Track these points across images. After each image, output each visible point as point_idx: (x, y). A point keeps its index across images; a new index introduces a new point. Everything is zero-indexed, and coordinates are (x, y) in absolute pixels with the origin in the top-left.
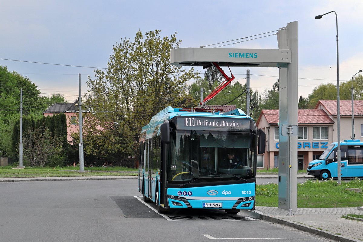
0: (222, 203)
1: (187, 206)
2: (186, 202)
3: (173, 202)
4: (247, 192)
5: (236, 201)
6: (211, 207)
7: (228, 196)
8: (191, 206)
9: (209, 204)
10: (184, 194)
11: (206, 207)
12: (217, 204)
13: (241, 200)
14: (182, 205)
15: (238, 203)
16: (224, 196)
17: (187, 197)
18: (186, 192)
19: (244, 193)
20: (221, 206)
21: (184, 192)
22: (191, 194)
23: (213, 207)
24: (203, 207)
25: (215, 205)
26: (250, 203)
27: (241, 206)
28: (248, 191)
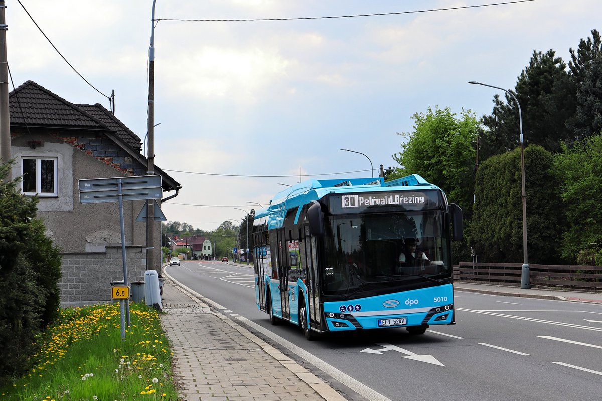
0: (406, 318)
1: (356, 326)
2: (353, 320)
3: (334, 323)
4: (441, 299)
5: (426, 314)
6: (391, 325)
7: (414, 306)
8: (361, 326)
9: (387, 321)
10: (349, 310)
11: (383, 326)
12: (399, 320)
13: (434, 312)
14: (348, 326)
15: (429, 316)
16: (408, 307)
17: (355, 314)
18: (351, 306)
19: (436, 300)
20: (405, 323)
21: (349, 307)
22: (360, 308)
23: (393, 325)
24: (379, 326)
25: (397, 322)
26: (447, 315)
27: (435, 320)
28: (442, 298)
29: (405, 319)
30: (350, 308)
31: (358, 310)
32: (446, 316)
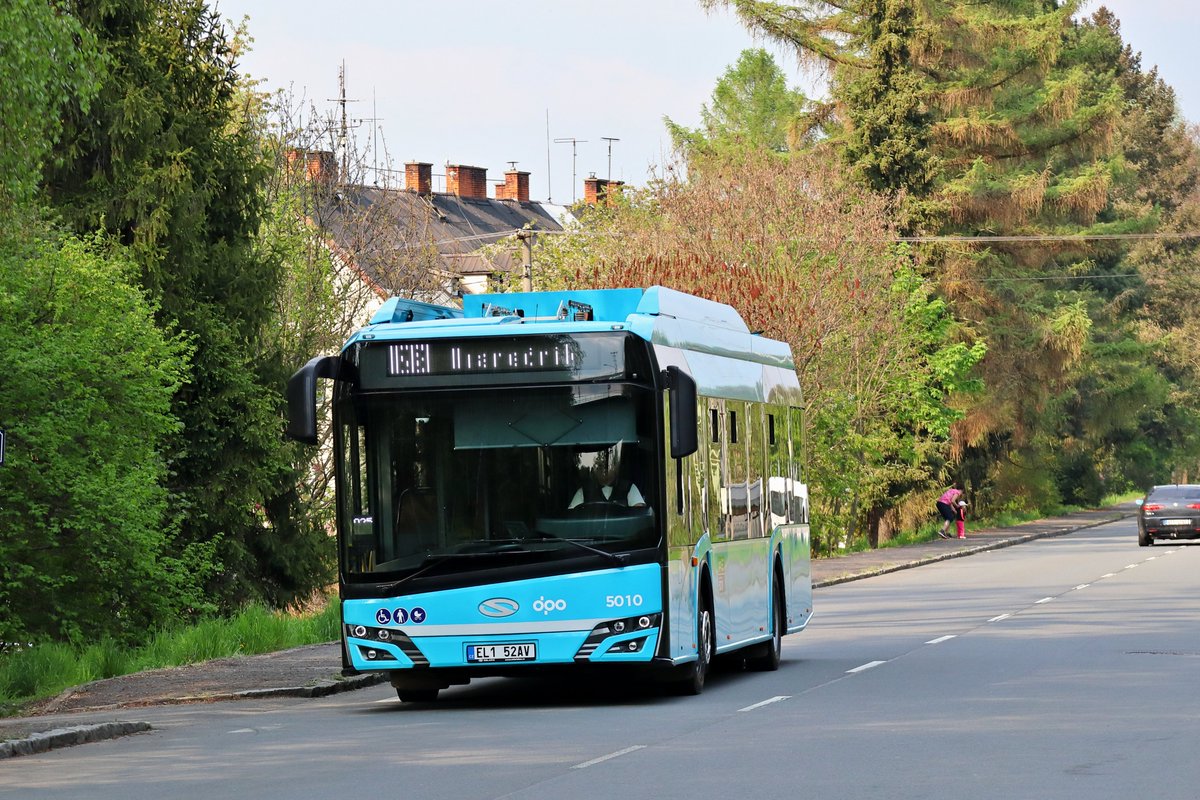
0: (533, 642)
1: (413, 660)
2: (408, 646)
3: (365, 650)
4: (626, 600)
5: (586, 634)
6: (497, 660)
7: (555, 615)
8: (425, 660)
9: (488, 649)
10: (396, 619)
11: (477, 661)
12: (517, 647)
13: (606, 630)
14: (395, 659)
15: (594, 639)
16: (540, 617)
17: (410, 629)
18: (404, 612)
19: (612, 602)
20: (531, 654)
21: (397, 612)
22: (423, 617)
23: (503, 660)
24: (469, 661)
25: (511, 651)
26: (644, 639)
27: (608, 652)
28: (628, 597)
29: (532, 647)
30: (400, 615)
31: (418, 621)
32: (640, 641)
